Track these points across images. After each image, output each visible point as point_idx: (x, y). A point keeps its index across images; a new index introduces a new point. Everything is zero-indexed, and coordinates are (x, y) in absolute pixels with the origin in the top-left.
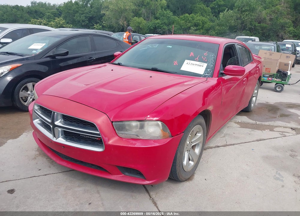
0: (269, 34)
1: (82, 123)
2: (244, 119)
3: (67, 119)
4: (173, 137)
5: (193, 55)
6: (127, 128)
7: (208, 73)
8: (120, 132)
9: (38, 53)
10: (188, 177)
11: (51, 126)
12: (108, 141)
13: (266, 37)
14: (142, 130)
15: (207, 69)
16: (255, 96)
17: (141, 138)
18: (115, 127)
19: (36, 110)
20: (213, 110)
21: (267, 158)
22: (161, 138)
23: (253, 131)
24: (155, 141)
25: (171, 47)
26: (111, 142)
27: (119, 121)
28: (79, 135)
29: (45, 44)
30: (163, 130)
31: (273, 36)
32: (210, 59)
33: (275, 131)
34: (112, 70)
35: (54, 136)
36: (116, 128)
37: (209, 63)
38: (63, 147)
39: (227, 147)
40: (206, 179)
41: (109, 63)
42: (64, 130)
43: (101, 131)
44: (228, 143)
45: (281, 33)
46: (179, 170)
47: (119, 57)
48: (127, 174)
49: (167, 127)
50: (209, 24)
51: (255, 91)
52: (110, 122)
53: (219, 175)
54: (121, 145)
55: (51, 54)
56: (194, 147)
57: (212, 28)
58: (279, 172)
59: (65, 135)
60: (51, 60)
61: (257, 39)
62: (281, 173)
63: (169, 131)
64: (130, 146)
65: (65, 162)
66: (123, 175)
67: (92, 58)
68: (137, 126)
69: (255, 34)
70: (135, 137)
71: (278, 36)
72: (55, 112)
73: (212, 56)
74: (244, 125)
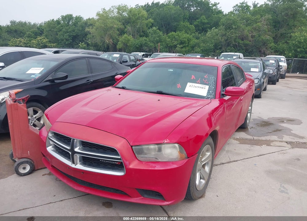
0: (253, 50)
1: (102, 149)
2: (242, 135)
3: (86, 145)
4: (189, 159)
5: (194, 78)
6: (145, 151)
7: (210, 95)
8: (140, 156)
9: (37, 77)
10: (200, 196)
11: (70, 153)
12: (128, 165)
13: (249, 53)
14: (161, 152)
15: (209, 91)
16: (249, 113)
17: (160, 160)
18: (135, 150)
19: (50, 137)
20: (219, 130)
21: (269, 173)
22: (178, 160)
23: (252, 146)
24: (173, 163)
25: (172, 70)
26: (131, 166)
27: (138, 145)
28: (98, 160)
29: (43, 68)
30: (180, 152)
31: (256, 52)
32: (211, 81)
33: (272, 146)
34: (120, 94)
35: (73, 162)
36: (136, 152)
37: (210, 85)
38: (82, 173)
39: (231, 163)
40: (217, 196)
41: (113, 87)
42: (83, 156)
43: (122, 156)
44: (231, 160)
45: (263, 49)
46: (193, 191)
47: (121, 80)
48: (146, 196)
49: (183, 149)
50: (194, 41)
51: (249, 108)
52: (130, 146)
53: (229, 192)
54: (142, 168)
55: (50, 78)
56: (204, 166)
57: (197, 45)
58: (283, 185)
59: (84, 161)
60: (51, 84)
61: (241, 55)
62: (285, 186)
63: (185, 152)
64: (150, 169)
65: (82, 188)
66: (143, 197)
67: (90, 81)
68: (155, 149)
69: (238, 50)
70: (154, 160)
71: (260, 51)
72: (74, 139)
73: (212, 78)
74: (243, 141)
